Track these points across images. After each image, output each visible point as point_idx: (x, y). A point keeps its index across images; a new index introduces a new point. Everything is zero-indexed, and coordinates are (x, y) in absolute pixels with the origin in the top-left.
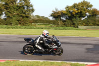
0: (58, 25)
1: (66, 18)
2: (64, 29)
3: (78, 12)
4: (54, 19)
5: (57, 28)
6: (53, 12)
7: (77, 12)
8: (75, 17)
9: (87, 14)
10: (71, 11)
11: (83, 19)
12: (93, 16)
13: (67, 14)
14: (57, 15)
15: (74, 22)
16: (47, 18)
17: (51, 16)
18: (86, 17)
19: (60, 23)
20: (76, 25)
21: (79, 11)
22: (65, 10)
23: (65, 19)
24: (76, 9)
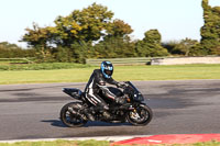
0: (40, 59)
1: (58, 44)
2: (54, 68)
3: (84, 30)
4: (31, 47)
5: (40, 65)
6: (27, 32)
7: (80, 29)
8: (78, 40)
9: (103, 31)
10: (68, 27)
11: (94, 43)
12: (115, 35)
13: (58, 35)
14: (36, 38)
15: (77, 51)
16: (14, 45)
17: (25, 40)
18: (102, 39)
19: (46, 54)
20: (81, 57)
21: (86, 27)
22: (54, 25)
23: (55, 46)
24: (78, 23)
